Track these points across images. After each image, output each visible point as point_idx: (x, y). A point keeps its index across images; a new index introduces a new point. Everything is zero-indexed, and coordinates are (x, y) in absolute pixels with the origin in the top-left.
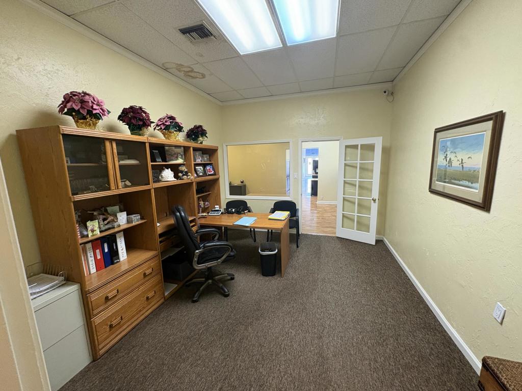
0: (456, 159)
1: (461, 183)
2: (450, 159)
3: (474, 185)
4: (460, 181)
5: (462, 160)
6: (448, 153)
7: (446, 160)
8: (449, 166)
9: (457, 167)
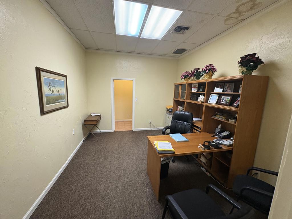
0: (56, 90)
1: (60, 101)
2: (53, 90)
3: (64, 100)
4: (59, 100)
5: (58, 91)
6: (51, 87)
7: (51, 91)
8: (53, 94)
9: (57, 94)
